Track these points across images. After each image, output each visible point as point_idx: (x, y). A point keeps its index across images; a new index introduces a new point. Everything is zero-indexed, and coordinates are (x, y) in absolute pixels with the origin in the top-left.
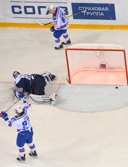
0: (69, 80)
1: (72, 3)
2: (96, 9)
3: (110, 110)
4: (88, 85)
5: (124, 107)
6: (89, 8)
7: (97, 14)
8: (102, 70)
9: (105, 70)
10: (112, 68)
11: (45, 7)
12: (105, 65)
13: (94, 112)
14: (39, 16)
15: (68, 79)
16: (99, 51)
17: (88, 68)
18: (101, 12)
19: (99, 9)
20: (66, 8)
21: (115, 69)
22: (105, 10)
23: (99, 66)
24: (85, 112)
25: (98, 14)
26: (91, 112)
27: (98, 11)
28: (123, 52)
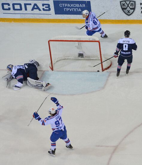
0: (51, 68)
1: (53, 1)
2: (75, 5)
3: (87, 93)
4: (68, 71)
5: (99, 90)
6: (69, 4)
7: (75, 10)
8: (80, 58)
9: (82, 59)
10: (89, 57)
11: (30, 4)
12: (83, 54)
13: (73, 95)
14: (26, 12)
15: (51, 66)
16: (78, 42)
17: (68, 56)
18: (79, 8)
19: (77, 5)
20: (49, 5)
21: (92, 57)
22: (82, 6)
23: (77, 55)
24: (66, 95)
25: (77, 10)
26: (71, 95)
27: (76, 7)
28: (98, 43)
